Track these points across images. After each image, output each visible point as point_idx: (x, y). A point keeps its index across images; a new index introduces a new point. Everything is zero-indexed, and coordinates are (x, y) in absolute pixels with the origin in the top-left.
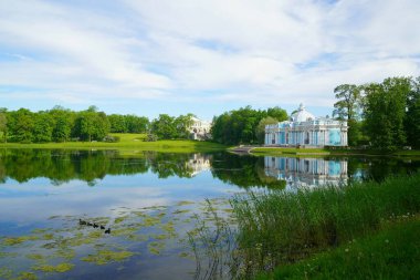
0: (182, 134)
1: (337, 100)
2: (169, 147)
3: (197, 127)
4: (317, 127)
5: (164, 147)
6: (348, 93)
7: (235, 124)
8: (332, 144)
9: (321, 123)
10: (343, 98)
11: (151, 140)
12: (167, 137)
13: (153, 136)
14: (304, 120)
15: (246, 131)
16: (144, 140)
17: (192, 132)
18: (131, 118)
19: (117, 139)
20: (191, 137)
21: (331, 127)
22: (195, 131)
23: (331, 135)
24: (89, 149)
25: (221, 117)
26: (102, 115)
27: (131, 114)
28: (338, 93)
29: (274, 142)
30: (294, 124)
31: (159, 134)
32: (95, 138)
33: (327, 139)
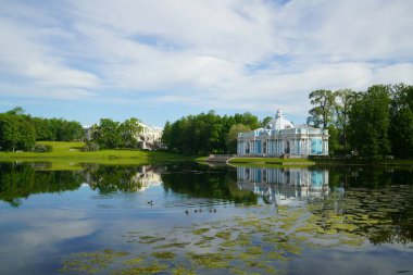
0: (128, 143)
1: (313, 107)
2: (116, 158)
3: (144, 134)
4: (299, 135)
5: (110, 158)
6: (323, 99)
7: (198, 131)
8: (315, 154)
9: (303, 132)
10: (319, 105)
11: (91, 149)
12: (111, 145)
13: (94, 144)
14: (283, 128)
15: (212, 140)
16: (82, 149)
17: (139, 140)
18: (59, 122)
19: (49, 149)
20: (139, 146)
21: (313, 135)
22: (142, 138)
23: (313, 144)
24: (13, 160)
25: (178, 123)
26: (28, 118)
27: (58, 118)
28: (314, 99)
29: (248, 151)
30: (273, 133)
31: (100, 142)
32: (21, 146)
33: (309, 148)
